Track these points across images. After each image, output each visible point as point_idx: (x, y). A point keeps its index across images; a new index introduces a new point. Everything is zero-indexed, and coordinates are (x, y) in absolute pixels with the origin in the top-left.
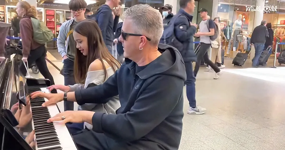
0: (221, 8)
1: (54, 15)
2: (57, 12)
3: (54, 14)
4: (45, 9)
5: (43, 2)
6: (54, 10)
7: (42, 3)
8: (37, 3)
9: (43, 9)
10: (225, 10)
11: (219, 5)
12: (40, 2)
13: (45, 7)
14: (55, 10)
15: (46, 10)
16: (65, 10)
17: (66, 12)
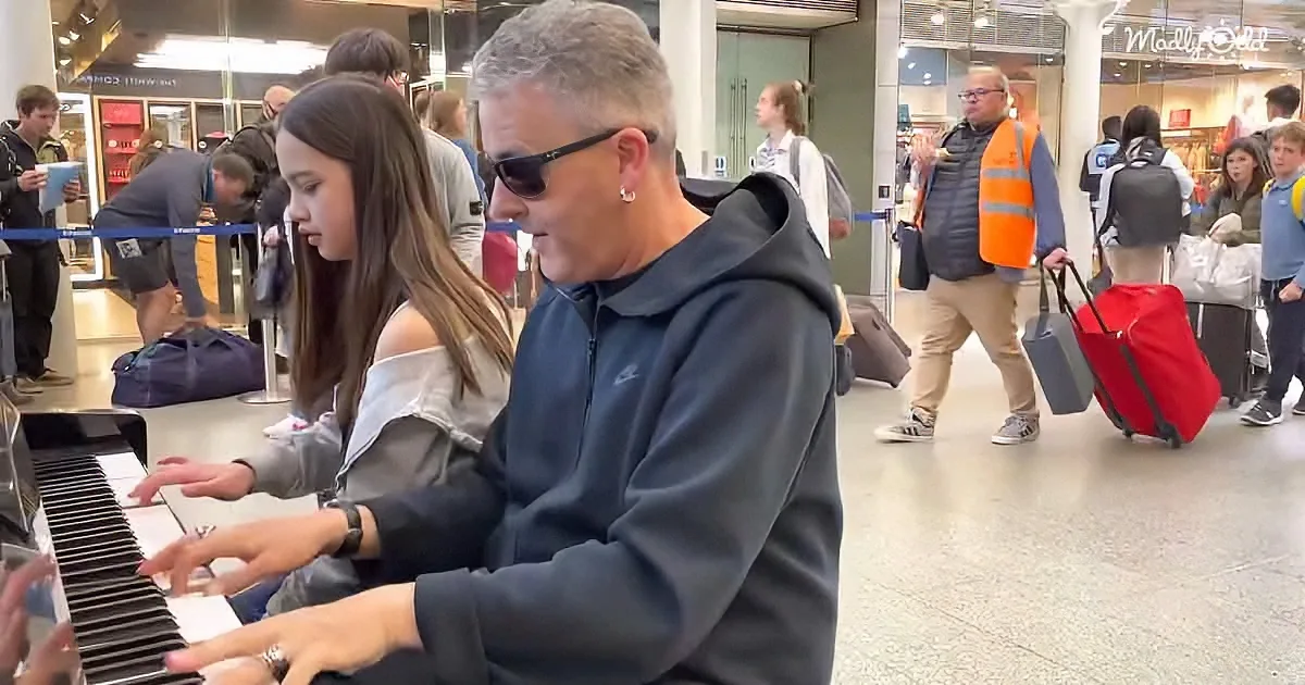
0: (911, 66)
1: (139, 122)
2: (155, 110)
3: (143, 120)
4: (96, 97)
5: (87, 64)
6: (141, 102)
7: (81, 71)
8: (55, 71)
9: (86, 98)
10: (927, 76)
11: (902, 52)
12: (70, 68)
13: (96, 89)
14: (145, 100)
15: (100, 100)
16: (193, 101)
17: (200, 107)
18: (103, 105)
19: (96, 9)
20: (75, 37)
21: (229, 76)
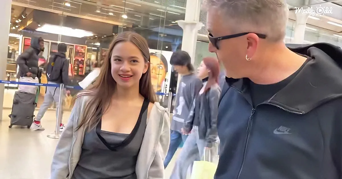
4: (24, 37)
5: (23, 28)
9: (21, 36)
12: (19, 28)
13: (24, 35)
16: (50, 41)
17: (52, 43)
18: (25, 39)
19: (26, 15)
20: (20, 21)
21: (61, 36)
